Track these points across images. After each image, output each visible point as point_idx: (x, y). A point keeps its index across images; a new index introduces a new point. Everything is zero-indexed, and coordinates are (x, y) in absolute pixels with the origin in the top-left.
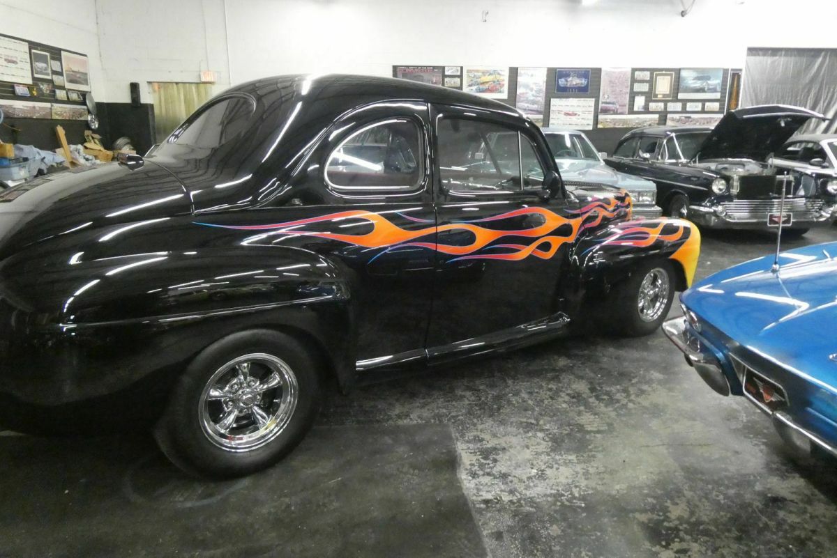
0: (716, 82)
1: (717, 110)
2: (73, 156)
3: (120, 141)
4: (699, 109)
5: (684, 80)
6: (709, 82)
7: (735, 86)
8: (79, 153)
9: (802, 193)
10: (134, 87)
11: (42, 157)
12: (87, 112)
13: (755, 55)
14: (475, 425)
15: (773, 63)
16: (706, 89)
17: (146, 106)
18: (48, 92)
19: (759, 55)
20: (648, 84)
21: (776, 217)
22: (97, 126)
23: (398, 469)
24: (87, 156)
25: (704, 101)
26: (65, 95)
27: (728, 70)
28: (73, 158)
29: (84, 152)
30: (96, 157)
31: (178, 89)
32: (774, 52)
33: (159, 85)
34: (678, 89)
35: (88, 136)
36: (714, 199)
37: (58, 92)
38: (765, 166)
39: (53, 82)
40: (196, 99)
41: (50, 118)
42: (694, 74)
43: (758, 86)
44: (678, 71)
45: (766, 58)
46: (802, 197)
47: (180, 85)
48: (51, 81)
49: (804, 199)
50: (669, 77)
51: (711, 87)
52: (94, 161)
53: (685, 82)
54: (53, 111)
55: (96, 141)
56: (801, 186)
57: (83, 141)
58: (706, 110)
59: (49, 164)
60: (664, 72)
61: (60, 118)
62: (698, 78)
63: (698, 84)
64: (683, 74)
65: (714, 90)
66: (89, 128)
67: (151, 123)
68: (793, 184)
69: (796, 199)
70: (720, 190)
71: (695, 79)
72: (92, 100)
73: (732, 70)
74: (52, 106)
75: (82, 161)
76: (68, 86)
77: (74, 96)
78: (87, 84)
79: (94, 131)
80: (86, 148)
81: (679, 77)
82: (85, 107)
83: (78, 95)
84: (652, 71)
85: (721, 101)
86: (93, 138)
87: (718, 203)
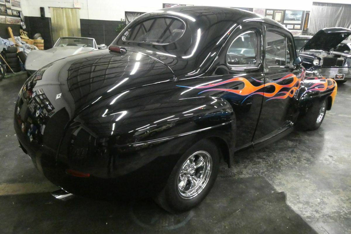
0: (299, 16)
1: (299, 28)
2: (16, 42)
3: (37, 35)
4: (292, 28)
5: (287, 15)
6: (297, 16)
7: (307, 18)
8: (19, 40)
9: (346, 65)
10: (42, 10)
11: (5, 42)
12: (20, 21)
13: (315, 5)
14: (275, 176)
15: (322, 9)
16: (295, 19)
17: (48, 18)
18: (4, 11)
19: (317, 5)
20: (272, 16)
21: (338, 76)
22: (25, 27)
23: (263, 203)
24: (23, 42)
25: (294, 24)
26: (11, 12)
27: (304, 11)
28: (16, 43)
29: (21, 40)
30: (27, 42)
31: (63, 11)
32: (323, 4)
33: (53, 9)
34: (284, 19)
35: (22, 32)
36: (313, 68)
37: (8, 10)
38: (329, 54)
39: (6, 6)
40: (71, 16)
41: (5, 23)
42: (291, 13)
43: (317, 18)
44: (285, 11)
45: (319, 6)
46: (346, 67)
47: (64, 9)
48: (5, 5)
49: (347, 68)
50: (281, 13)
51: (297, 18)
52: (26, 44)
53: (287, 16)
54: (6, 20)
55: (25, 34)
56: (346, 63)
57: (19, 35)
58: (295, 28)
59: (8, 46)
60: (279, 11)
61: (10, 23)
62: (293, 14)
63: (292, 17)
64: (287, 12)
65: (298, 20)
66: (21, 28)
67: (50, 27)
68: (344, 62)
69: (344, 68)
70: (317, 64)
71: (291, 14)
72: (22, 15)
73: (306, 11)
74: (6, 17)
75: (21, 44)
76: (12, 8)
77: (15, 13)
78: (20, 7)
79: (24, 30)
80: (21, 38)
81: (285, 14)
82: (20, 18)
83: (17, 13)
84: (274, 10)
85: (301, 24)
86: (24, 33)
87: (315, 70)
